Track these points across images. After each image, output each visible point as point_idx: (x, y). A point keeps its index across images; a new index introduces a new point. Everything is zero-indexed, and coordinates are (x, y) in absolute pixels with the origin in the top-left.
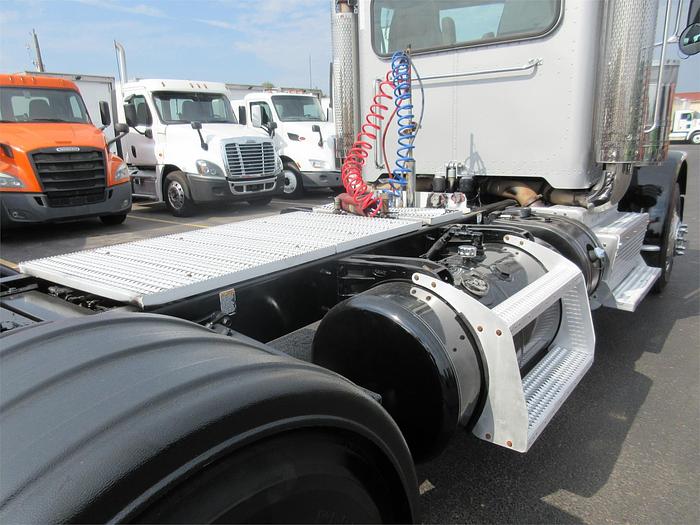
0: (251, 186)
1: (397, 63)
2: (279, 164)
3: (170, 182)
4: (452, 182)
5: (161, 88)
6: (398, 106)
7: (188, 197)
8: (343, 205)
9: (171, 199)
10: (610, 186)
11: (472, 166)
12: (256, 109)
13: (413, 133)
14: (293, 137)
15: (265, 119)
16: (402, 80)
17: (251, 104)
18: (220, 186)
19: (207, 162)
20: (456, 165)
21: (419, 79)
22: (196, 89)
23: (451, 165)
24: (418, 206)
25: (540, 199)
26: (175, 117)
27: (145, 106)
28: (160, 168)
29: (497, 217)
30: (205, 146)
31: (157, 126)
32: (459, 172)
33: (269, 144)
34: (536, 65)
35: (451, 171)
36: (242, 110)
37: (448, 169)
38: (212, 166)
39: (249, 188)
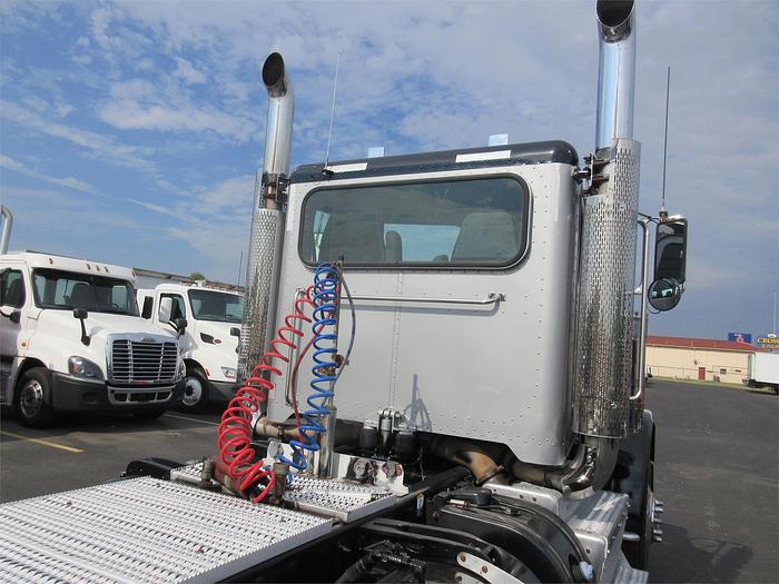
0: (137, 394)
1: (323, 276)
2: (181, 369)
3: (28, 380)
4: (385, 436)
5: (47, 265)
6: (317, 334)
7: (47, 401)
8: (217, 473)
9: (23, 403)
10: (591, 465)
11: (413, 418)
12: (167, 302)
13: (337, 370)
14: (207, 338)
15: (177, 314)
16: (327, 299)
17: (163, 295)
18: (94, 392)
19: (84, 360)
20: (393, 414)
21: (349, 298)
22: (94, 271)
23: (386, 413)
24: (335, 476)
25: (502, 472)
26: (59, 300)
27: (20, 283)
28: (19, 361)
29: (446, 502)
30: (86, 340)
31: (29, 308)
32: (396, 425)
33: (173, 344)
34: (498, 300)
35: (385, 422)
36: (149, 302)
37: (382, 417)
38: (91, 367)
39: (134, 397)
